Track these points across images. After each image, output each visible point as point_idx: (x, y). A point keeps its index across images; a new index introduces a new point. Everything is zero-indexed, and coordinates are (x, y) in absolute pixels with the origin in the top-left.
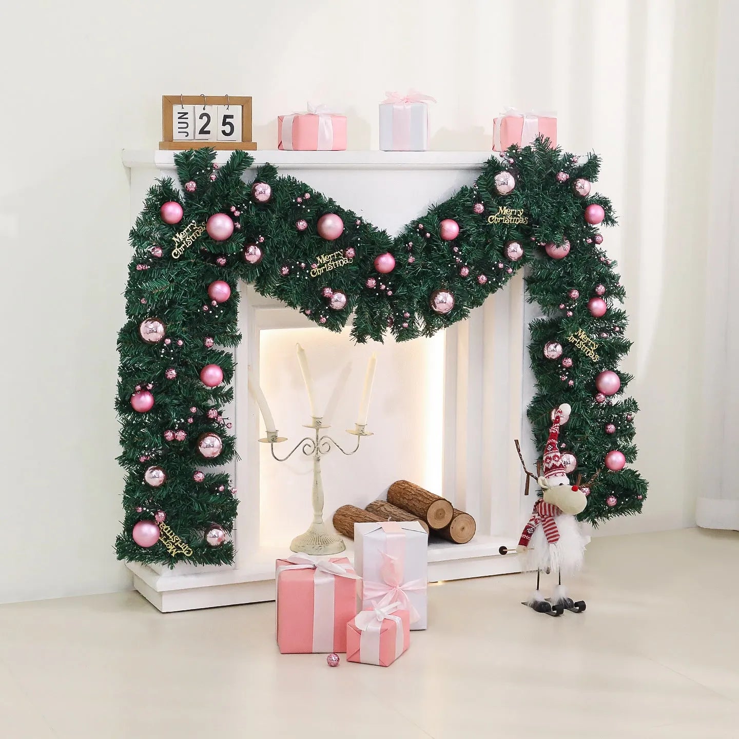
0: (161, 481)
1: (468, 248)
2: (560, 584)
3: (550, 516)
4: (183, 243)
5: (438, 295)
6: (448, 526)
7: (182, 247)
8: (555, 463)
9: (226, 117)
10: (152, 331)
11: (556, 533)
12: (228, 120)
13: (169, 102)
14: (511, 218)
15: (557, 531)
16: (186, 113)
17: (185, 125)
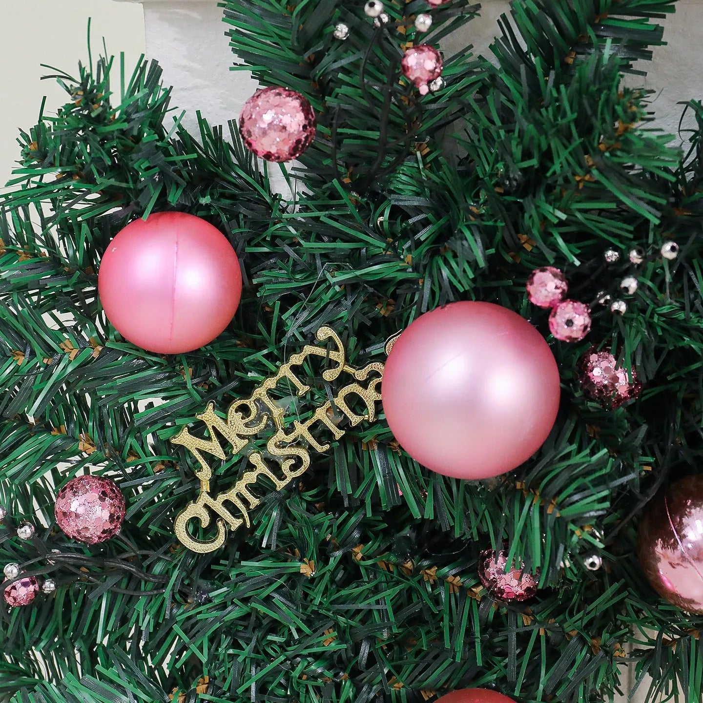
4: (251, 467)
7: (241, 486)
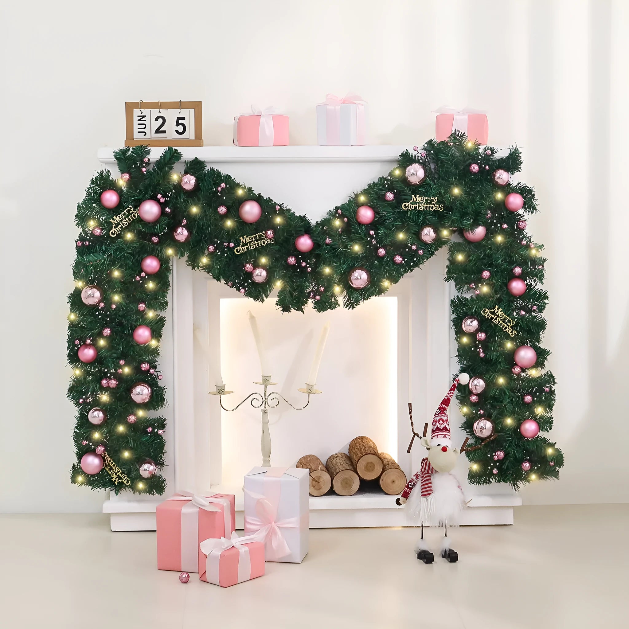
0: (100, 420)
1: (386, 231)
2: (446, 535)
3: (428, 473)
4: (120, 224)
5: (355, 272)
6: (379, 477)
7: (119, 227)
8: (439, 426)
9: (179, 119)
10: (89, 296)
11: (429, 489)
12: (180, 121)
13: (130, 107)
14: (425, 205)
15: (431, 487)
16: (144, 117)
17: (143, 126)
